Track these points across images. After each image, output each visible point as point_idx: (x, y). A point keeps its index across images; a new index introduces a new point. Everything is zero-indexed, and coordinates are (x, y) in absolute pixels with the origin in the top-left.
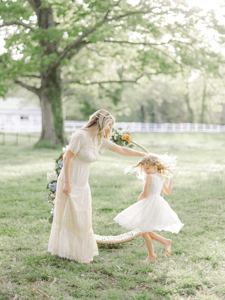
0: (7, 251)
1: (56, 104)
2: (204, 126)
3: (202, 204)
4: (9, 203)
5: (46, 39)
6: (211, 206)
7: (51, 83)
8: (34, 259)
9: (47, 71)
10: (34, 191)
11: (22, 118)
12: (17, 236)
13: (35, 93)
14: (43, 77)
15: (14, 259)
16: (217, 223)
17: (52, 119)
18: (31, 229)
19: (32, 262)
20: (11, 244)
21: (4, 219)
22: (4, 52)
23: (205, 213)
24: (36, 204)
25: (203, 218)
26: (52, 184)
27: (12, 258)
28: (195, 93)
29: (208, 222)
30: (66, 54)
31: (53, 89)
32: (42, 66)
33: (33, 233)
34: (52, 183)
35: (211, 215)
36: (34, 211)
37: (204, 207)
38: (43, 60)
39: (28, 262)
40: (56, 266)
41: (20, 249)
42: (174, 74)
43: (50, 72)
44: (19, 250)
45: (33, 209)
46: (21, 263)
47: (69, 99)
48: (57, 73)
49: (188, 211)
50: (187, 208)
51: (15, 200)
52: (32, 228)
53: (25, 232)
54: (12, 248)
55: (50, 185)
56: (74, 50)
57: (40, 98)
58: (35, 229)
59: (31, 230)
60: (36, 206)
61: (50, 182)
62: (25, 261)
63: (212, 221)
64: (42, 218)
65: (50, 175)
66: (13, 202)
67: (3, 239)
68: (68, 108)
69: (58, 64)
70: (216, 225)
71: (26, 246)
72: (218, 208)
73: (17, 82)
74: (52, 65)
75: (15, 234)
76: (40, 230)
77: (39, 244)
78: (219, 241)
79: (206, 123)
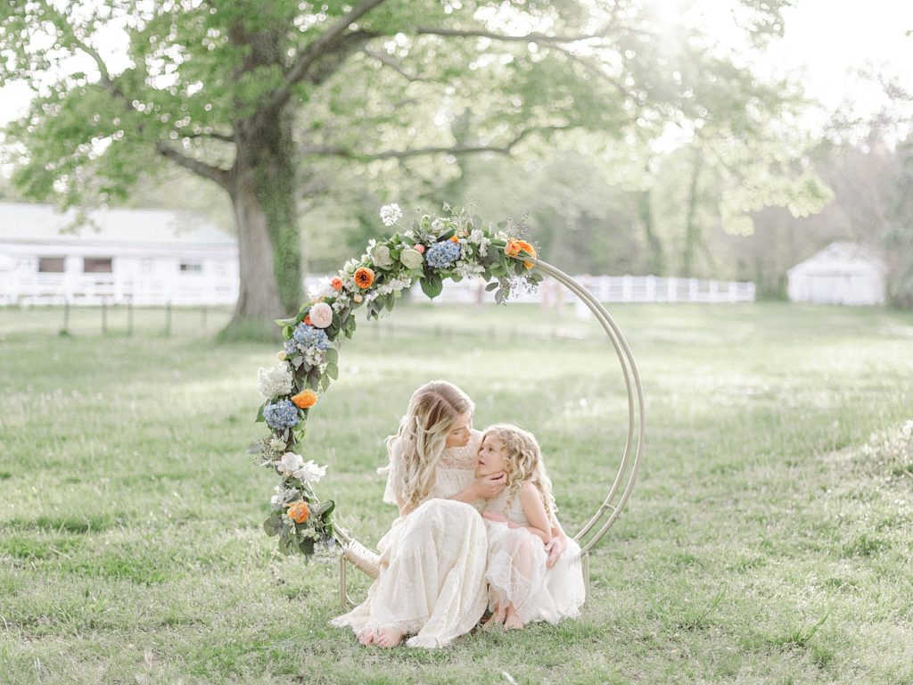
0: (126, 628)
1: (281, 216)
2: (693, 284)
3: (739, 478)
4: (140, 483)
5: (248, 25)
6: (766, 484)
7: (265, 153)
8: (217, 655)
9: (254, 119)
10: (217, 451)
11: (183, 267)
12: (160, 582)
13: (219, 184)
14: (240, 137)
15: (148, 655)
16: (795, 534)
17: (269, 258)
18: (207, 558)
19: (210, 663)
20: (139, 606)
21: (121, 530)
22: (128, 67)
23: (754, 505)
24: (223, 486)
25: (748, 519)
26: (274, 406)
27: (140, 654)
28: (668, 196)
29: (770, 532)
30: (306, 68)
31: (272, 170)
32: (238, 104)
33: (215, 571)
34: (273, 403)
35: (774, 509)
36: (216, 507)
37: (746, 489)
38: (241, 87)
39: (196, 662)
40: (293, 676)
41: (170, 622)
42: (615, 129)
43: (260, 121)
44: (168, 627)
45: (215, 500)
46: (171, 667)
47: (314, 205)
48: (283, 125)
49: (698, 501)
50: (695, 492)
51: (159, 478)
52: (211, 557)
53: (189, 570)
54: (142, 620)
55: (270, 407)
56: (330, 58)
57: (233, 197)
58: (222, 559)
59: (207, 562)
60: (222, 491)
61: (268, 400)
62: (186, 660)
63: (780, 528)
64: (244, 527)
65: (268, 374)
66: (151, 481)
67: (114, 593)
68: (315, 235)
69: (286, 98)
70: (795, 538)
71: (189, 611)
72: (790, 490)
73: (167, 153)
74: (267, 102)
75: (155, 574)
76: (236, 563)
77: (233, 604)
78: (818, 587)
79: (699, 277)
